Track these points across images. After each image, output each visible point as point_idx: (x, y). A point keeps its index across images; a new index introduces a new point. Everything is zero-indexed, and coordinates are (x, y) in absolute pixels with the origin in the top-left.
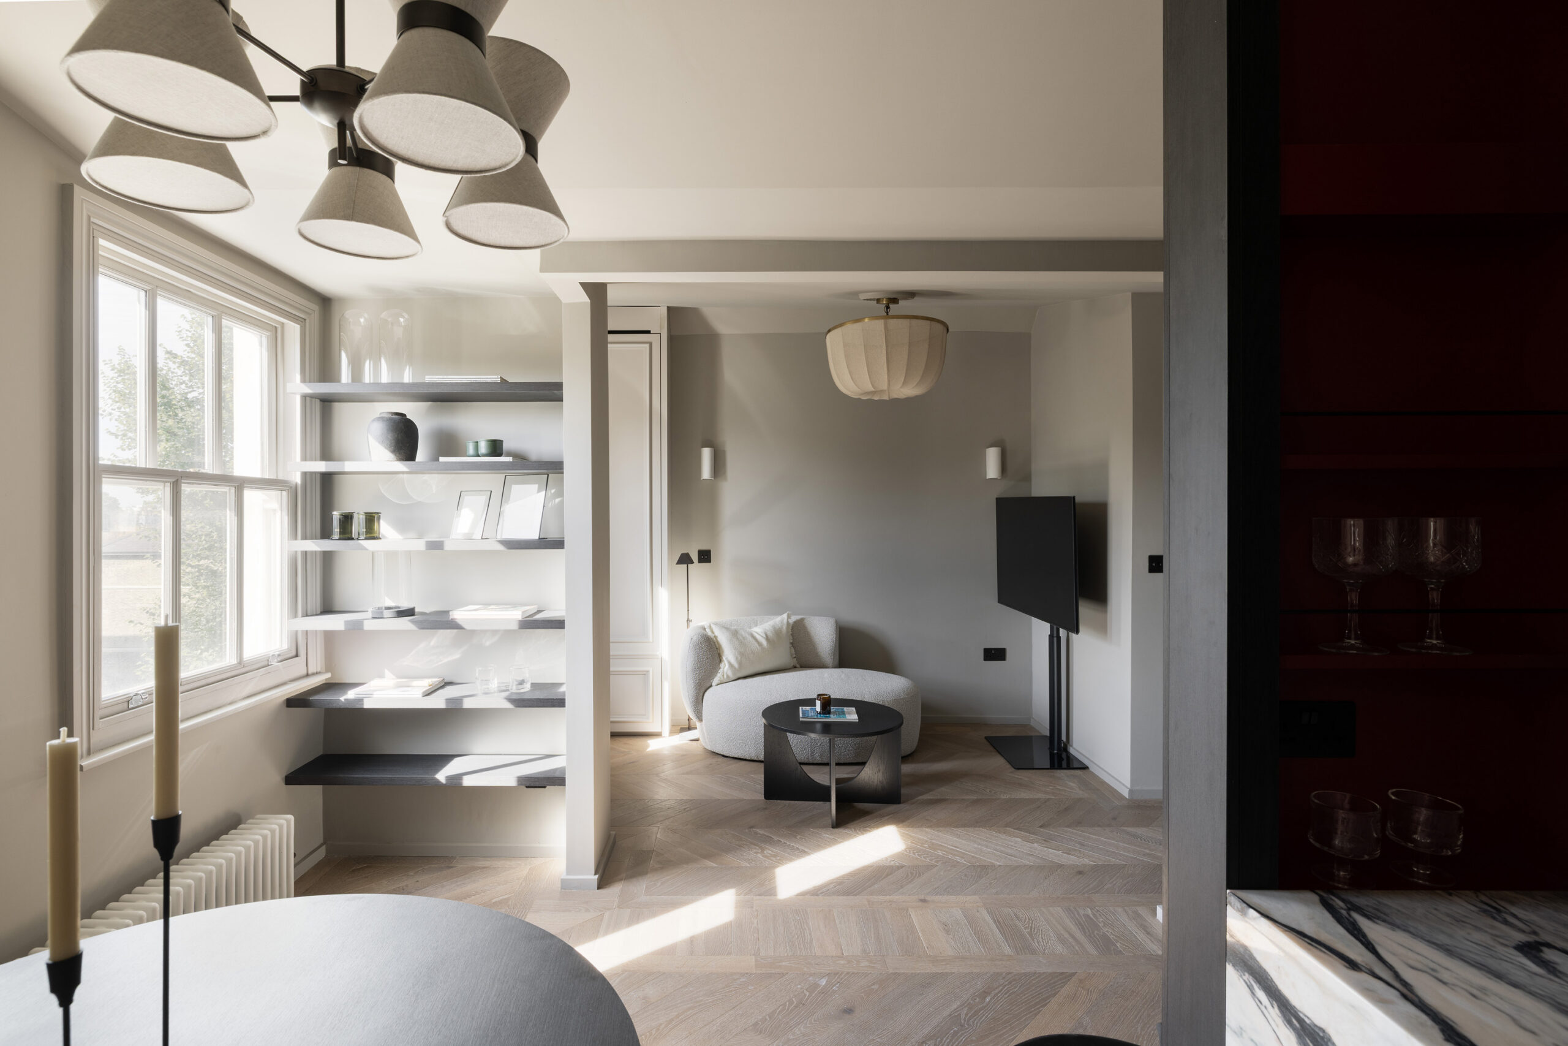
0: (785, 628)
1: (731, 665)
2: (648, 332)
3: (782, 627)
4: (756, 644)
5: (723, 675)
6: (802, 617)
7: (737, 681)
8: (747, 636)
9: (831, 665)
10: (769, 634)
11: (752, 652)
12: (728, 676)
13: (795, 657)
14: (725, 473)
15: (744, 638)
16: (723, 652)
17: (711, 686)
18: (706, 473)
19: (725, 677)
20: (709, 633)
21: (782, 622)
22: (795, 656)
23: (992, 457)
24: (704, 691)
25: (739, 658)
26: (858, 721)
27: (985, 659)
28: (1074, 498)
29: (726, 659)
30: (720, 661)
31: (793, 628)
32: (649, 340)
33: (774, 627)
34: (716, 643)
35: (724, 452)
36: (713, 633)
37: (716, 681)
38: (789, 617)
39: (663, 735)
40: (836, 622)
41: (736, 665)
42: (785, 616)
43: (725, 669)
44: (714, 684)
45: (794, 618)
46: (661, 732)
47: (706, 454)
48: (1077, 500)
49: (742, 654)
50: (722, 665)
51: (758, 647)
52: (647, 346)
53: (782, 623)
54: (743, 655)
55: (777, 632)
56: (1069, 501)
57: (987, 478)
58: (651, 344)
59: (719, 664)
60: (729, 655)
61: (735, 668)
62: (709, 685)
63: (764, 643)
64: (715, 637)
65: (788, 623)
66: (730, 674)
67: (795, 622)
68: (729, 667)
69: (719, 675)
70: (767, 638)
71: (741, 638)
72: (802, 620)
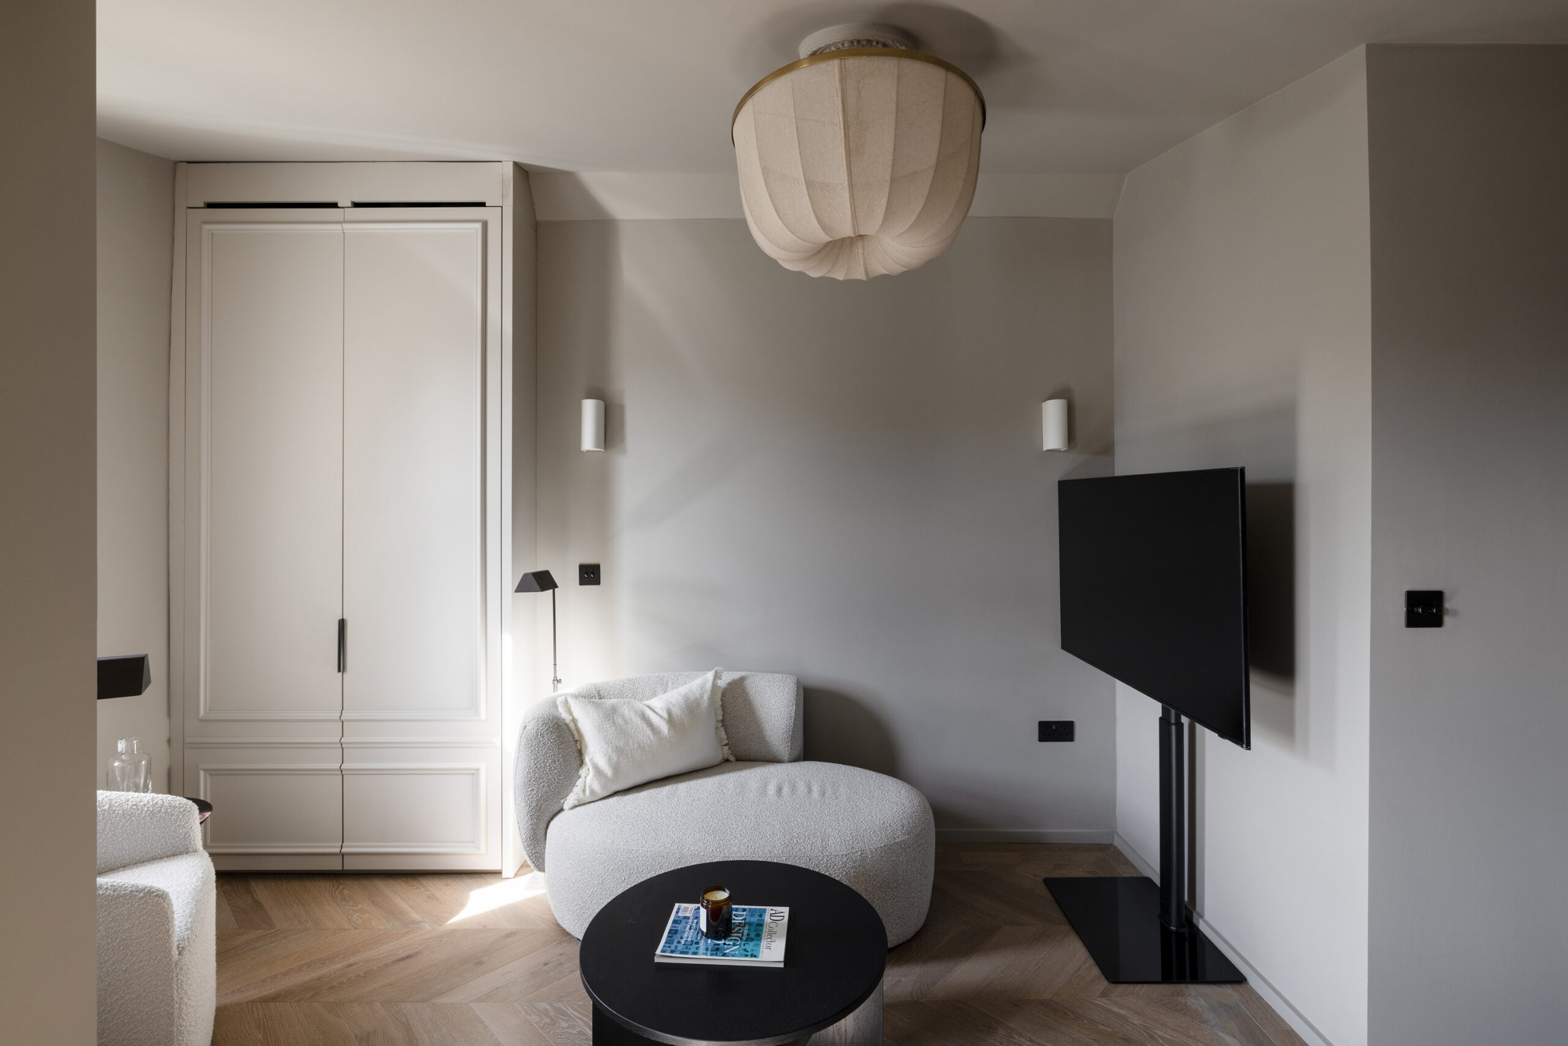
0: (706, 698)
1: (598, 772)
2: (483, 204)
3: (702, 697)
4: (648, 732)
5: (584, 791)
6: (743, 674)
7: (611, 800)
8: (633, 715)
9: (786, 758)
10: (676, 711)
11: (640, 747)
12: (592, 792)
13: (726, 745)
14: (622, 440)
15: (626, 722)
16: (586, 747)
17: (562, 810)
18: (588, 440)
19: (588, 792)
20: (564, 715)
21: (702, 687)
22: (727, 742)
23: (1053, 413)
24: (546, 819)
25: (615, 758)
26: (782, 965)
27: (1041, 740)
28: (1242, 470)
29: (591, 760)
30: (582, 763)
31: (724, 694)
32: (484, 217)
33: (686, 699)
34: (575, 733)
35: (621, 407)
36: (571, 713)
37: (570, 800)
38: (717, 676)
39: (504, 875)
40: (798, 683)
41: (608, 771)
42: (710, 675)
43: (587, 780)
44: (566, 807)
45: (727, 678)
46: (502, 870)
47: (589, 409)
48: (1249, 477)
49: (619, 751)
50: (583, 772)
51: (651, 736)
52: (479, 226)
53: (702, 689)
54: (620, 754)
55: (691, 707)
56: (1232, 477)
57: (1045, 449)
58: (485, 225)
59: (578, 770)
60: (597, 753)
61: (605, 776)
62: (558, 809)
63: (664, 728)
64: (574, 721)
65: (714, 686)
66: (597, 787)
67: (730, 684)
68: (595, 776)
69: (575, 790)
70: (671, 720)
71: (620, 721)
72: (742, 679)
